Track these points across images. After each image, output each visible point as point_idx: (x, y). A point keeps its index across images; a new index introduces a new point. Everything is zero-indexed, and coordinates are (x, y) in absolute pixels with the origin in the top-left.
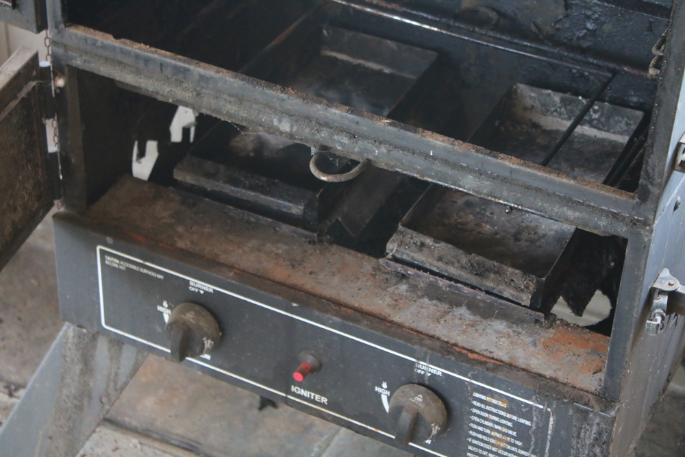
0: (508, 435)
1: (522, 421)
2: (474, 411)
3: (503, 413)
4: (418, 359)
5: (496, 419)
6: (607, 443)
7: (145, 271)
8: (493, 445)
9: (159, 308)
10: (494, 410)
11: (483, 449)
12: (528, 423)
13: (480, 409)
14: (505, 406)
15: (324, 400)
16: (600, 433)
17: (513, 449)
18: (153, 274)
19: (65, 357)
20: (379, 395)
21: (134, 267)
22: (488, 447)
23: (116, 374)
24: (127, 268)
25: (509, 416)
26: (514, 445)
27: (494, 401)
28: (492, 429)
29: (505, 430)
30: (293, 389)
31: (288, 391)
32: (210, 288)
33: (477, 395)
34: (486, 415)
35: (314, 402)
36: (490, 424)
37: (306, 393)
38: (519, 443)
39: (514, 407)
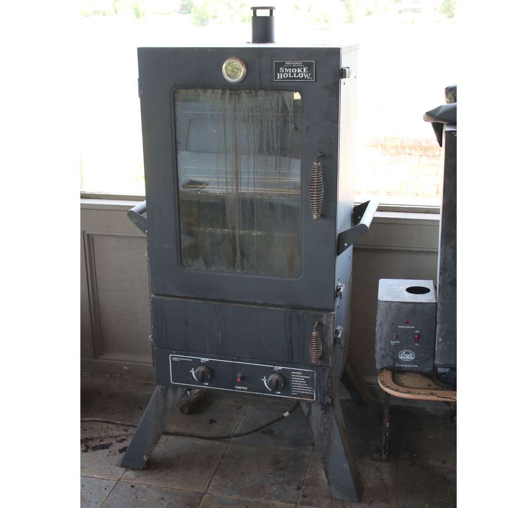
0: (303, 383)
1: (307, 377)
2: (293, 378)
3: (301, 376)
4: (274, 366)
5: (299, 379)
6: (331, 377)
7: (186, 359)
8: (299, 388)
9: (191, 371)
10: (298, 376)
11: (296, 390)
12: (308, 377)
13: (294, 377)
14: (301, 374)
15: (246, 388)
16: (329, 374)
17: (305, 387)
18: (189, 360)
19: (158, 398)
20: (263, 381)
21: (182, 359)
22: (298, 389)
23: (176, 399)
24: (180, 360)
25: (303, 377)
26: (306, 386)
27: (298, 373)
28: (298, 383)
29: (302, 382)
30: (236, 387)
31: (234, 389)
32: (207, 360)
33: (293, 373)
34: (296, 378)
35: (243, 390)
36: (297, 381)
37: (240, 388)
38: (307, 385)
39: (304, 373)
